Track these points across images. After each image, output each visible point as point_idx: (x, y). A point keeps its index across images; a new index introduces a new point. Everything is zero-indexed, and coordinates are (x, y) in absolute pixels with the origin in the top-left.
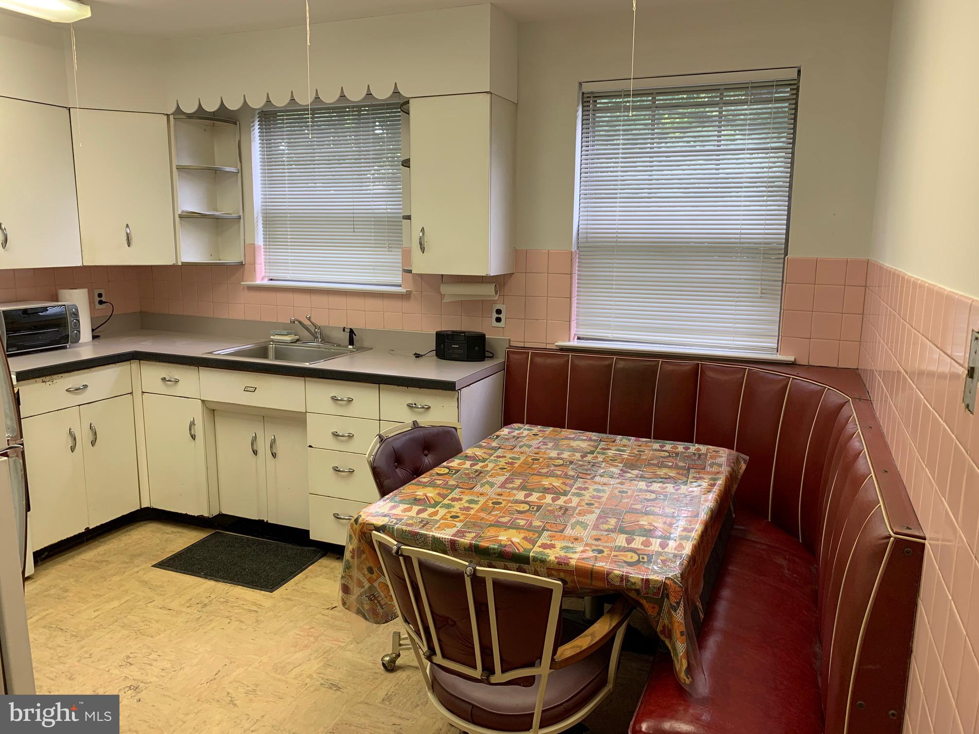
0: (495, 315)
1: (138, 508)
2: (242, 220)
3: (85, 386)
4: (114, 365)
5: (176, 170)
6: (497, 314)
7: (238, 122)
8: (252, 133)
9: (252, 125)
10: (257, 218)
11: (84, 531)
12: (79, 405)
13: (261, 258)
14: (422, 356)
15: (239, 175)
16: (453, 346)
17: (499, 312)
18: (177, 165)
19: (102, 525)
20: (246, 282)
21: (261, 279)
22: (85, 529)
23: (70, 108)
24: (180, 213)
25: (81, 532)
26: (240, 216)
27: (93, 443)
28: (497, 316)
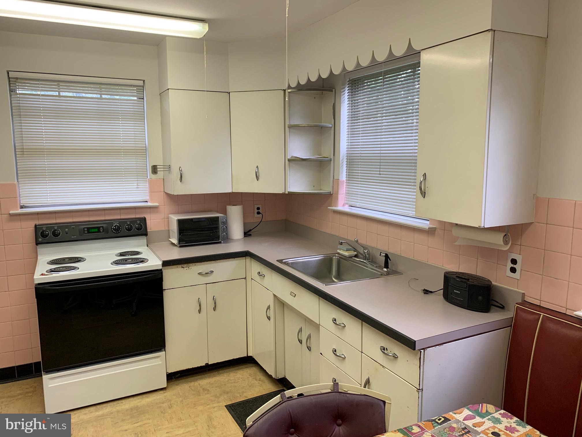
0: (510, 265)
1: (246, 355)
2: (332, 162)
3: (212, 272)
4: (233, 259)
5: (288, 128)
6: (512, 263)
7: (334, 90)
8: (342, 97)
9: (342, 91)
10: (343, 160)
11: (204, 365)
12: (206, 284)
13: (343, 191)
14: (431, 292)
15: (333, 128)
16: (455, 291)
17: (514, 261)
18: (288, 125)
19: (218, 363)
20: (333, 207)
21: (342, 207)
22: (205, 364)
23: (229, 92)
24: (289, 158)
25: (202, 365)
26: (331, 159)
27: (214, 309)
28: (512, 265)
